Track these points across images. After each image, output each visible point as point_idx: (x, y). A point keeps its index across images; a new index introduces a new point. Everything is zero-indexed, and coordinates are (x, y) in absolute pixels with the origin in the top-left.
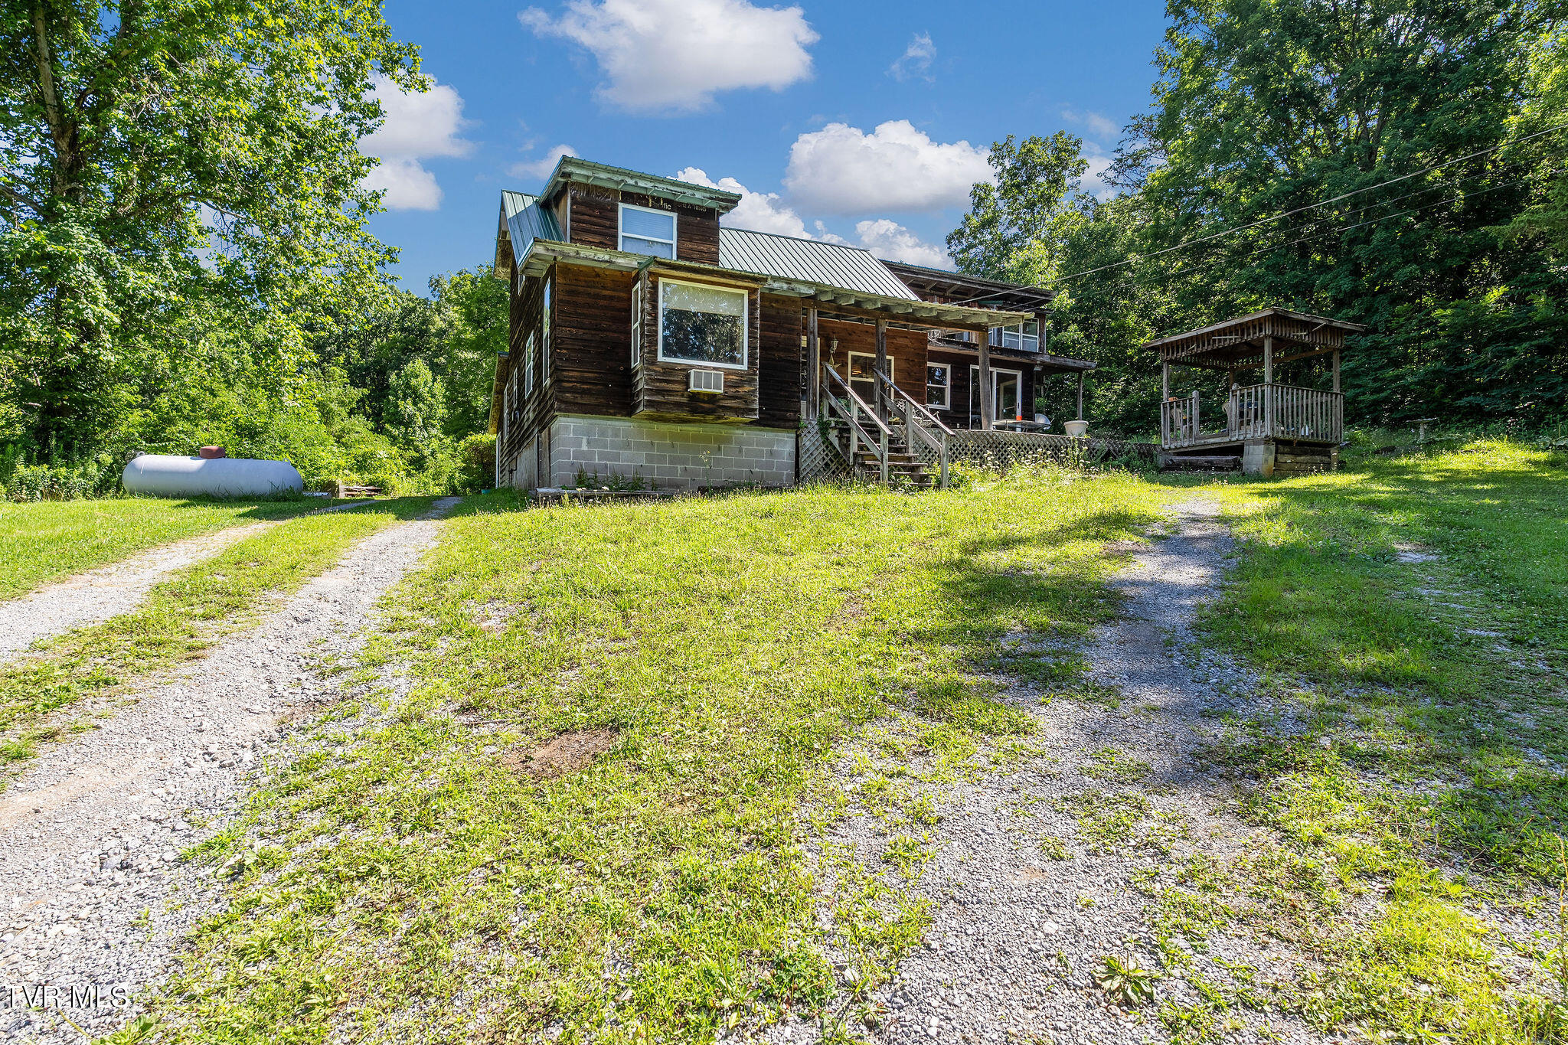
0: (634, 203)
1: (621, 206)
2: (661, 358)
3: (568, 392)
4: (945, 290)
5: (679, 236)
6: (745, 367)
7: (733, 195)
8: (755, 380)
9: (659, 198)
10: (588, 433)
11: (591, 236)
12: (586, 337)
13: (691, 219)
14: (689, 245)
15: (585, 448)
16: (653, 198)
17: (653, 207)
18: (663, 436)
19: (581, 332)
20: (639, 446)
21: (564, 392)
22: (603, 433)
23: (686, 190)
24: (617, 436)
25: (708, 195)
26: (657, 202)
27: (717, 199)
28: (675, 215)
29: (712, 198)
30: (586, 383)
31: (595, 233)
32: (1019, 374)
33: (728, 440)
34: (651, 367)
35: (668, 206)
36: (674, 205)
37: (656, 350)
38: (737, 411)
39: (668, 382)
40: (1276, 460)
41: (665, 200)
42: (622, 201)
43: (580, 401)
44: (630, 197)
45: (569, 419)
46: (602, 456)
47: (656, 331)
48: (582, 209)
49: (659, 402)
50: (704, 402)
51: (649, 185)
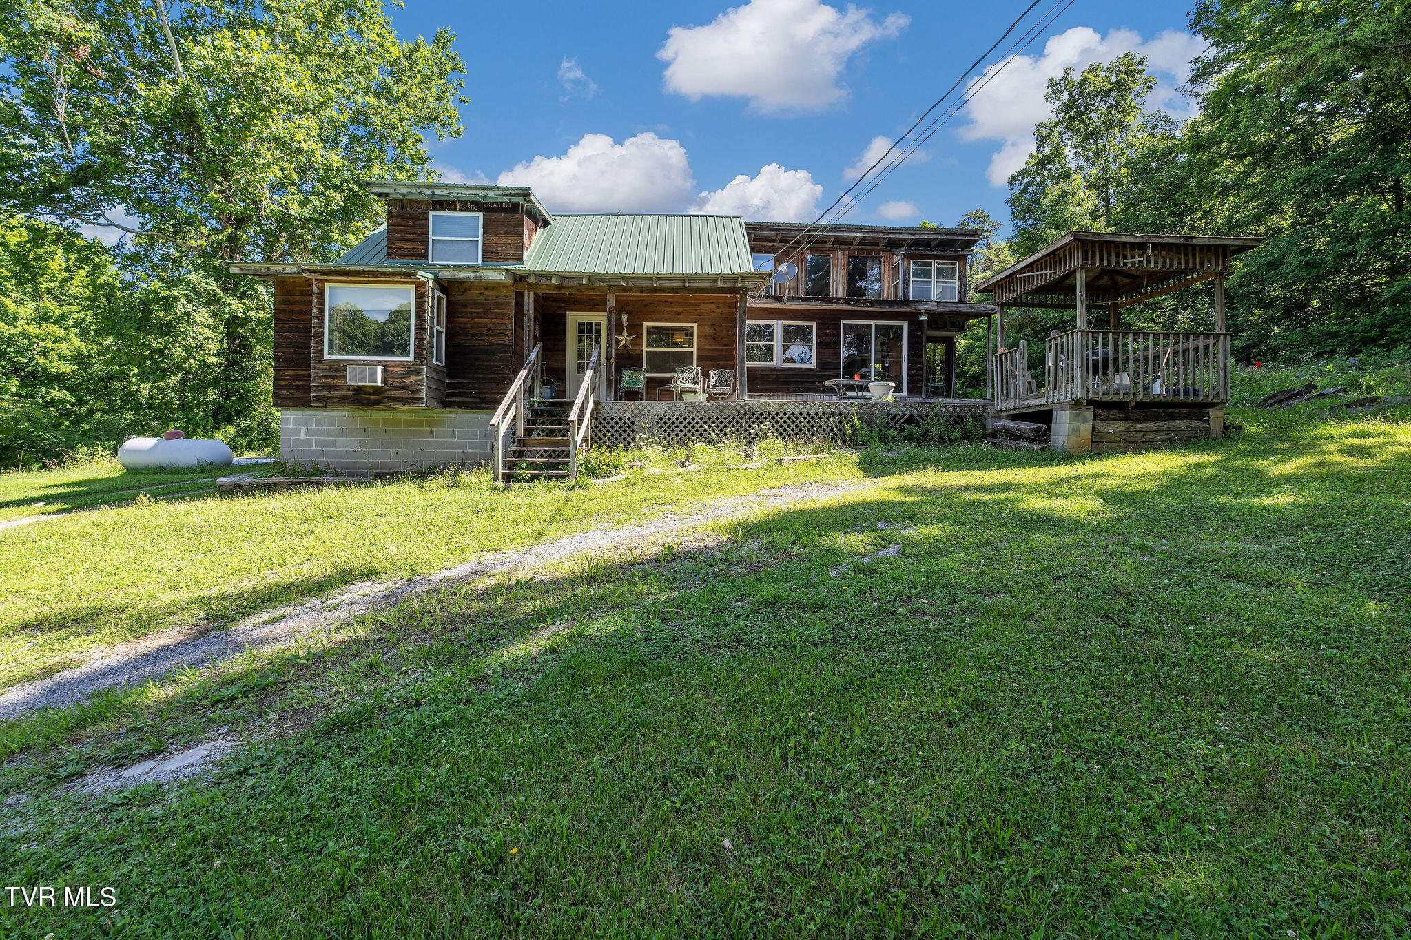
0: (443, 210)
1: (431, 213)
2: (326, 357)
3: (284, 389)
4: (851, 243)
5: (485, 233)
6: (411, 358)
7: (524, 189)
8: (422, 370)
9: (466, 202)
10: (306, 424)
11: (406, 243)
12: (299, 340)
13: (496, 216)
14: (495, 239)
15: (303, 436)
16: (461, 202)
17: (461, 210)
18: (376, 423)
19: (296, 335)
20: (352, 433)
21: (281, 389)
22: (320, 423)
23: (479, 192)
24: (333, 424)
25: (501, 193)
26: (464, 205)
27: (509, 195)
28: (480, 215)
29: (505, 195)
30: (301, 380)
31: (408, 240)
32: (905, 325)
33: (441, 424)
34: (318, 366)
35: (475, 208)
36: (480, 206)
37: (322, 350)
38: (404, 401)
39: (334, 378)
40: (1094, 427)
41: (472, 203)
42: (433, 210)
43: (294, 396)
44: (440, 205)
45: (289, 412)
46: (319, 443)
47: (323, 333)
48: (398, 221)
49: (324, 397)
50: (370, 394)
51: (445, 192)
